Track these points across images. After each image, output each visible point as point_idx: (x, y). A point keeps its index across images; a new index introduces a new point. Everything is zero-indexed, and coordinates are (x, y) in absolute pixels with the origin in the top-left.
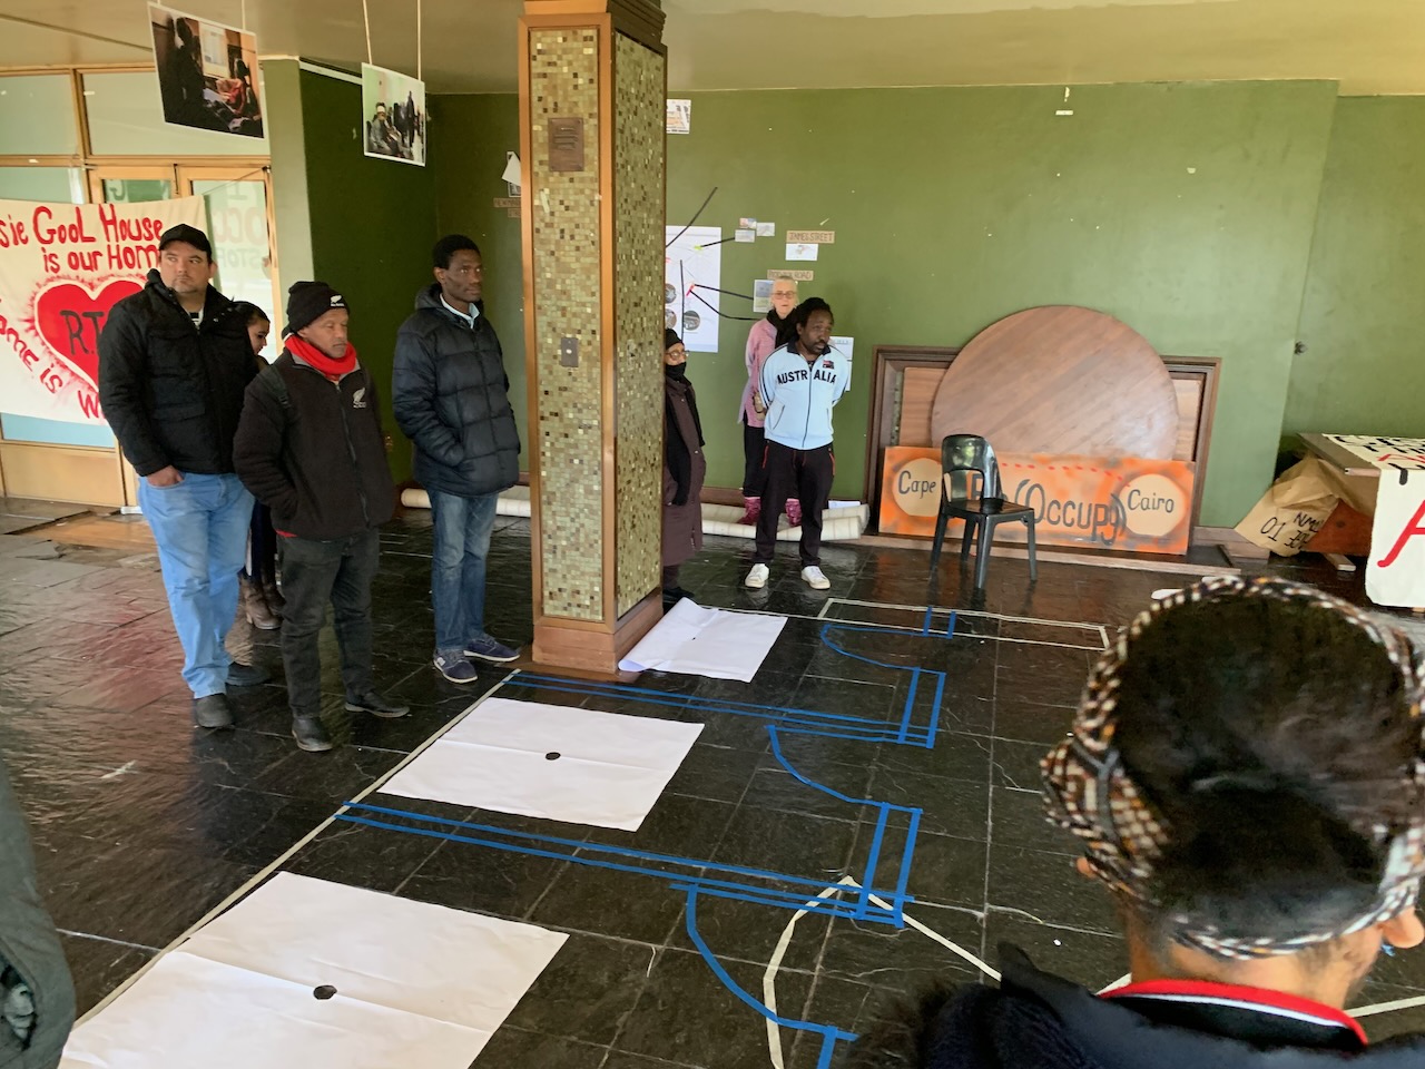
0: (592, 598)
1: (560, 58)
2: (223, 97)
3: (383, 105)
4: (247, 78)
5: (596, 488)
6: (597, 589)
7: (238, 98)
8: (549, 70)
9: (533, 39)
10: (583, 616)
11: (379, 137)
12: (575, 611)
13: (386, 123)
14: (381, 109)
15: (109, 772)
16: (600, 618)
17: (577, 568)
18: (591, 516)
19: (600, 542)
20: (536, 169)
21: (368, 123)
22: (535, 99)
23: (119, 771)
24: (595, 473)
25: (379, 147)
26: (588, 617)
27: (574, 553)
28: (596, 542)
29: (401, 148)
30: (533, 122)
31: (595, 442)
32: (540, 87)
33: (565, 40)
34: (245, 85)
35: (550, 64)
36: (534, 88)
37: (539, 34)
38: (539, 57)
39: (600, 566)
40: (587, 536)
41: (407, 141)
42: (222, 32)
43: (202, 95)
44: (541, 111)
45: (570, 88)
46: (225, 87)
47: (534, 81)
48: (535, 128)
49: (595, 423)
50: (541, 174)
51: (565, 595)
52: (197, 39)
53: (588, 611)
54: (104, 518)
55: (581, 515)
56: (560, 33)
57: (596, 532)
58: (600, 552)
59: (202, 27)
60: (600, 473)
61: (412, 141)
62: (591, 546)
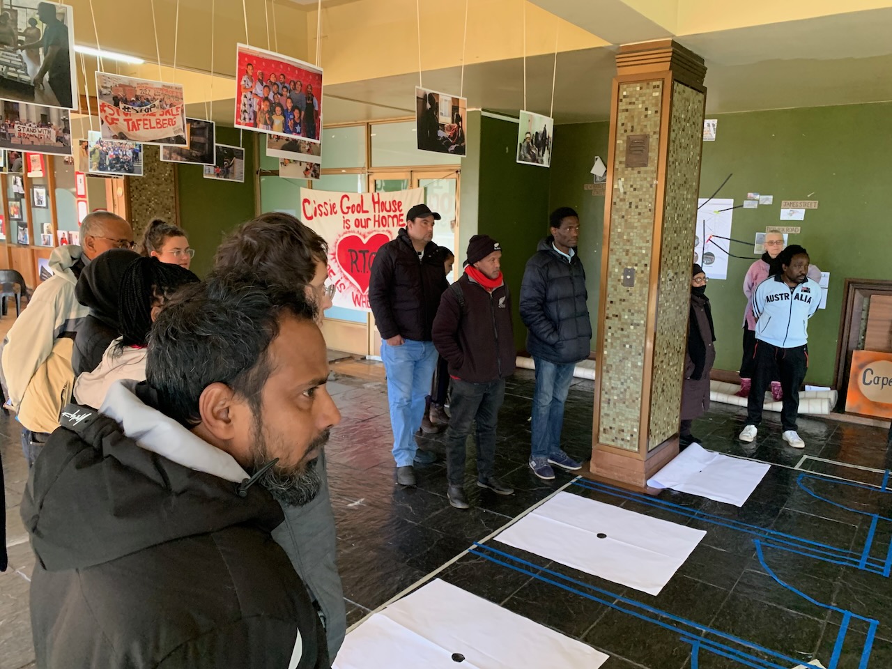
0: (632, 435)
1: (637, 99)
2: (447, 134)
3: (529, 133)
4: (460, 123)
5: (639, 364)
6: (635, 430)
7: (455, 134)
8: (630, 107)
9: (621, 89)
10: (625, 447)
11: (525, 152)
12: (619, 443)
13: (530, 144)
14: (528, 135)
15: (352, 503)
16: (637, 449)
17: (623, 415)
18: (635, 382)
19: (640, 399)
20: (617, 166)
21: (521, 144)
22: (619, 124)
23: (357, 503)
24: (640, 354)
25: (525, 157)
26: (628, 448)
27: (621, 405)
28: (637, 399)
29: (537, 157)
30: (618, 138)
31: (641, 335)
32: (624, 117)
33: (641, 88)
34: (459, 127)
35: (630, 103)
36: (619, 118)
37: (625, 86)
38: (624, 100)
39: (639, 415)
40: (631, 395)
41: (541, 153)
42: (450, 99)
43: (437, 133)
44: (623, 132)
45: (643, 117)
46: (449, 128)
47: (619, 114)
48: (618, 142)
49: (642, 322)
50: (620, 170)
51: (614, 431)
52: (438, 103)
53: (629, 444)
54: (357, 361)
55: (629, 381)
56: (638, 84)
57: (637, 393)
58: (639, 406)
59: (440, 97)
60: (643, 354)
61: (543, 153)
62: (634, 401)
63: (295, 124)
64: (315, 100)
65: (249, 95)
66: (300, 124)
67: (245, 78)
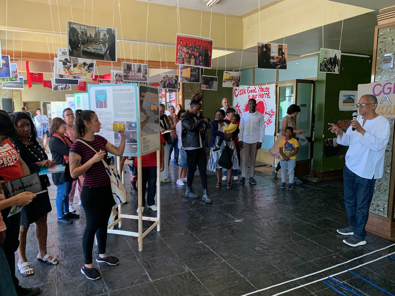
0: (384, 209)
1: (388, 36)
2: (275, 61)
3: (326, 58)
4: (283, 55)
5: (388, 171)
6: (386, 206)
7: (280, 60)
8: (384, 40)
9: (379, 32)
10: (380, 214)
11: (324, 67)
12: (377, 212)
13: (327, 63)
14: (325, 59)
16: (386, 216)
17: (379, 198)
18: (386, 181)
19: (388, 190)
20: (376, 70)
21: (321, 64)
22: (378, 49)
23: (239, 221)
24: (388, 166)
26: (382, 215)
27: (378, 192)
29: (331, 69)
31: (389, 156)
32: (381, 45)
33: (390, 30)
34: (283, 57)
35: (384, 38)
37: (382, 30)
38: (381, 37)
39: (388, 198)
40: (384, 187)
41: (333, 67)
42: (277, 46)
43: (270, 60)
44: (380, 53)
45: (391, 44)
46: (277, 58)
47: (378, 44)
48: (377, 58)
49: (390, 149)
50: (378, 72)
51: (374, 206)
55: (382, 180)
57: (387, 186)
58: (388, 193)
59: (271, 45)
61: (335, 67)
62: (385, 191)
63: (200, 62)
64: (209, 52)
65: (181, 52)
66: (202, 62)
67: (179, 46)
